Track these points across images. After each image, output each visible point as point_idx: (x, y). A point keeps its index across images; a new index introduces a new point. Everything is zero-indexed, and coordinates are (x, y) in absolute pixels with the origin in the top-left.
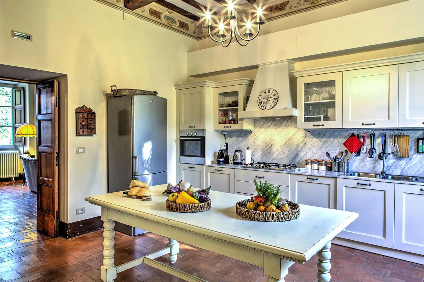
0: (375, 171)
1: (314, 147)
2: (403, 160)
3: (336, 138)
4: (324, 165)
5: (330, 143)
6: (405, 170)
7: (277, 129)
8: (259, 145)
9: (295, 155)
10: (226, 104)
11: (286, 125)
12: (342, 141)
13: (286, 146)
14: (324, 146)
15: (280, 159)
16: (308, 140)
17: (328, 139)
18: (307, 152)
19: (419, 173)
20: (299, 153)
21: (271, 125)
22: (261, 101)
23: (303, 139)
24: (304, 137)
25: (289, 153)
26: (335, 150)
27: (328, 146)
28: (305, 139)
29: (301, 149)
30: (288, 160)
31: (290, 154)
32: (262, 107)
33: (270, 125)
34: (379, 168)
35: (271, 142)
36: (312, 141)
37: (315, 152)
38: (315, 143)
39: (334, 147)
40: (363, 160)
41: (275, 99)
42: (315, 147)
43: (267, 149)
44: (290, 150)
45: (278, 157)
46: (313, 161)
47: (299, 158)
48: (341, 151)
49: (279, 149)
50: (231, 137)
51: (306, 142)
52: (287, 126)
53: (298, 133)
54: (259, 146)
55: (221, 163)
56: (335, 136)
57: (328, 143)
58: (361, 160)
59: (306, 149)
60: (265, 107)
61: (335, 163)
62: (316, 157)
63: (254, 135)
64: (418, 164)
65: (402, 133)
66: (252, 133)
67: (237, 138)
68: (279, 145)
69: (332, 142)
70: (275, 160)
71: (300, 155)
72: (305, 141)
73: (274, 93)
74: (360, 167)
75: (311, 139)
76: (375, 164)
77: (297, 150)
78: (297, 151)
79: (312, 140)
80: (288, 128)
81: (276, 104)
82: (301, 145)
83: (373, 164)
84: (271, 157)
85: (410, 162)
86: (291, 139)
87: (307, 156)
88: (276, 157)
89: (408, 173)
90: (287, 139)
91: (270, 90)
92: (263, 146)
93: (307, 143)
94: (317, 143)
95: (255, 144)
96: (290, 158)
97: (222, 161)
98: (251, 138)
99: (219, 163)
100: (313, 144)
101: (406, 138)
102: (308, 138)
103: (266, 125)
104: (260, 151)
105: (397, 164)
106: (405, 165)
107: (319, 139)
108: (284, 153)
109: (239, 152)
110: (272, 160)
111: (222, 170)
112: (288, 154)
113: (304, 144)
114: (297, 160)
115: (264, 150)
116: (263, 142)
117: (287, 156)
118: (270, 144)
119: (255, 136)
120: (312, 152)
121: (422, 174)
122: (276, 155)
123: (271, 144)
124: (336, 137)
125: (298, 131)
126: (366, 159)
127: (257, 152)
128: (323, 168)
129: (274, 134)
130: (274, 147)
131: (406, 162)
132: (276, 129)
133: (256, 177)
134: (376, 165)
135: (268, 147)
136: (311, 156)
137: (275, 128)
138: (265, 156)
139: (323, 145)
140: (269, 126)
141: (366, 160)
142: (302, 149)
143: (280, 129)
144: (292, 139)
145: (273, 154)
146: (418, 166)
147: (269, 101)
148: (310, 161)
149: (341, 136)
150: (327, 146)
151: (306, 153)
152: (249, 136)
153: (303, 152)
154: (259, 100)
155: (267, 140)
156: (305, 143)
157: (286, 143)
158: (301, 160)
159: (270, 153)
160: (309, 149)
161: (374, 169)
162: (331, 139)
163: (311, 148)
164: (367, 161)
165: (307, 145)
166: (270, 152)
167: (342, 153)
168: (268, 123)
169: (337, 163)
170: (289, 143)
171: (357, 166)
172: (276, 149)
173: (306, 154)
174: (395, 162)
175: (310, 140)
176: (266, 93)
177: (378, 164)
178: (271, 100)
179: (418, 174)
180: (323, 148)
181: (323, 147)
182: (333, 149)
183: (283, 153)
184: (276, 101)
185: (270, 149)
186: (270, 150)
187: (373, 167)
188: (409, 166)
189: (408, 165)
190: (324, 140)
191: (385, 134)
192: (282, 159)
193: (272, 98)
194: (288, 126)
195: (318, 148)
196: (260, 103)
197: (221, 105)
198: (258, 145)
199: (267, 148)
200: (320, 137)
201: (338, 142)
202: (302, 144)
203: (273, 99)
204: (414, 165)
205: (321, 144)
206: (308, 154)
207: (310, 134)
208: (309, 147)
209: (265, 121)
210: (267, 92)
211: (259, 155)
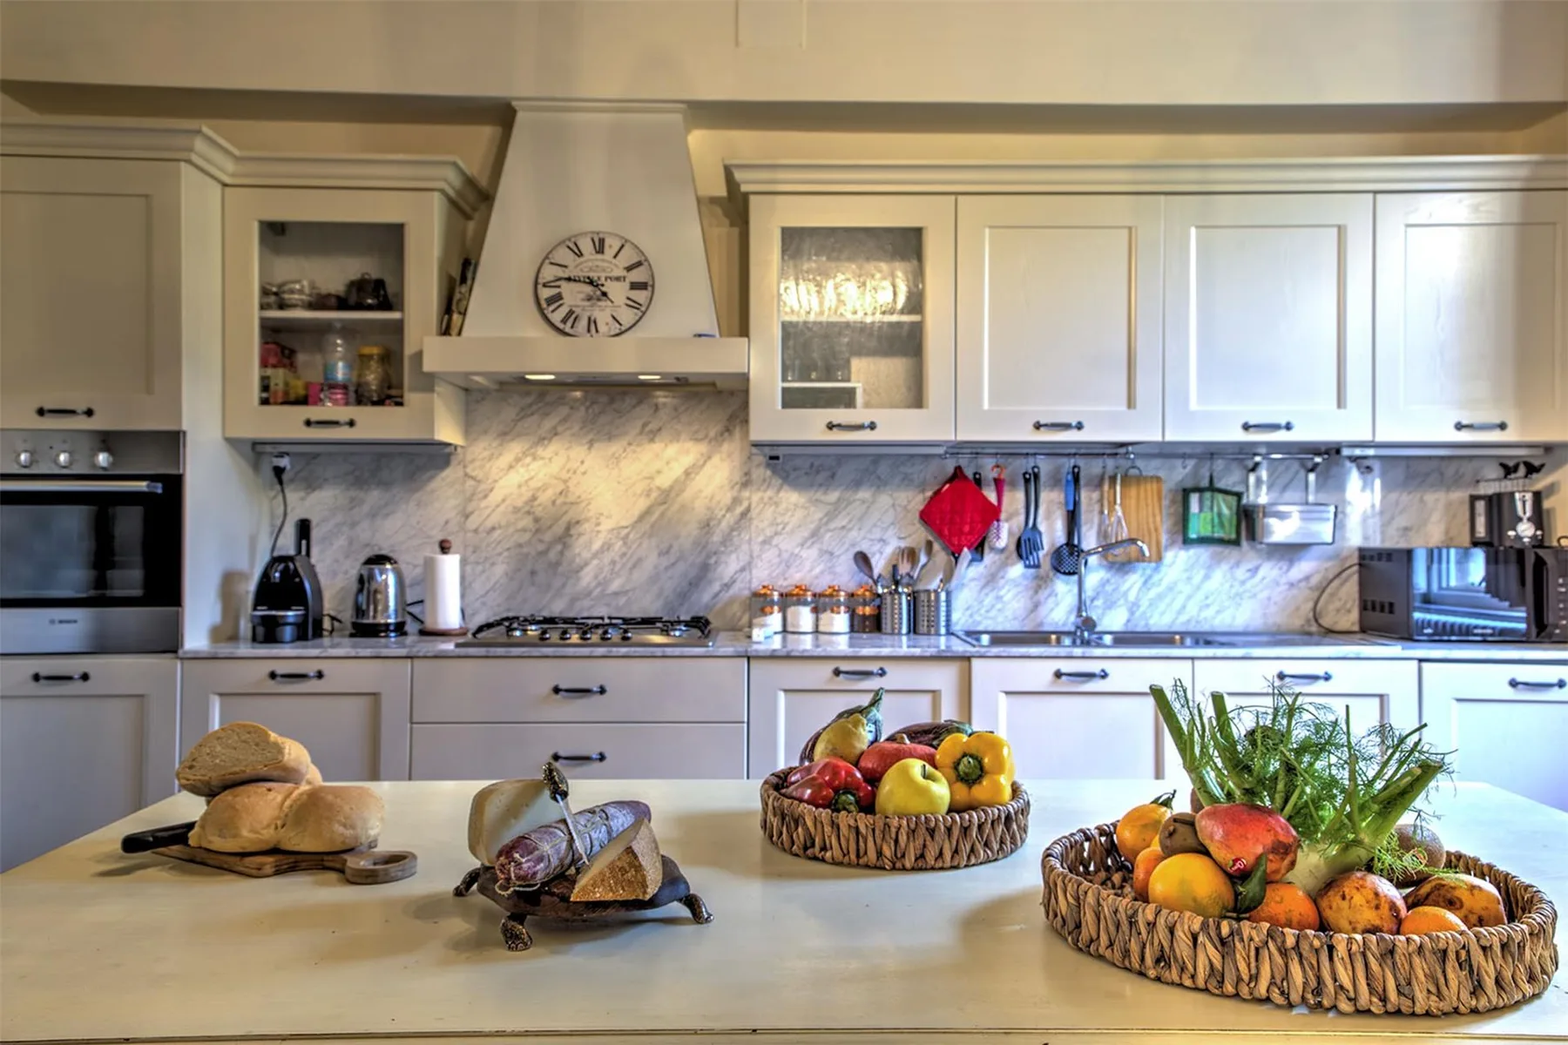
0: (1039, 620)
1: (787, 529)
2: (1133, 570)
3: (882, 488)
4: (842, 608)
5: (856, 509)
6: (1142, 609)
7: (596, 445)
8: (493, 529)
9: (693, 573)
10: (307, 290)
11: (647, 429)
12: (909, 502)
13: (645, 526)
14: (832, 525)
15: (616, 594)
16: (756, 497)
17: (848, 494)
18: (755, 554)
19: (1183, 618)
20: (712, 561)
21: (567, 425)
22: (556, 291)
23: (735, 493)
24: (737, 487)
25: (665, 562)
26: (882, 540)
27: (850, 521)
28: (746, 494)
29: (726, 540)
30: (659, 595)
31: (667, 568)
32: (564, 321)
33: (560, 422)
34: (1052, 610)
35: (565, 508)
36: (777, 504)
37: (792, 554)
38: (790, 513)
39: (874, 530)
40: (991, 580)
41: (635, 286)
42: (792, 531)
43: (541, 547)
44: (671, 547)
45: (604, 584)
46: (792, 595)
47: (716, 587)
48: (903, 544)
49: (607, 547)
50: (311, 485)
51: (748, 510)
52: (651, 432)
53: (709, 465)
54: (497, 534)
55: (288, 632)
56: (879, 478)
57: (847, 510)
58: (983, 581)
59: (750, 539)
60: (583, 323)
61: (896, 597)
62: (796, 577)
63: (466, 475)
64: (1180, 586)
65: (1133, 467)
66: (454, 461)
67: (353, 493)
68: (606, 525)
69: (868, 507)
70: (586, 603)
71: (720, 569)
72: (745, 504)
73: (628, 257)
74: (983, 611)
75: (769, 493)
76: (1036, 592)
77: (704, 547)
78: (704, 554)
79: (775, 499)
80: (657, 439)
81: (644, 313)
82: (724, 524)
83: (1031, 592)
84: (564, 585)
85: (1156, 578)
86: (673, 494)
87: (754, 572)
88: (594, 584)
89: (1152, 622)
90: (654, 495)
91: (602, 241)
92: (518, 531)
93: (754, 513)
94: (800, 514)
95: (473, 522)
96: (669, 585)
97: (291, 620)
98: (444, 492)
99: (268, 632)
100: (783, 514)
101: (1149, 486)
102: (759, 489)
103: (539, 426)
104: (501, 559)
105: (1114, 590)
106: (1140, 589)
107: (811, 494)
108: (634, 566)
109: (388, 566)
110: (574, 600)
111: (320, 675)
112: (656, 567)
113: (740, 520)
114: (706, 597)
115: (527, 555)
116: (516, 510)
117: (654, 579)
118: (556, 520)
119: (470, 483)
120: (779, 555)
121: (1193, 623)
122: (596, 577)
123: (565, 519)
124: (881, 484)
125: (709, 458)
126: (1001, 574)
127: (480, 568)
128: (840, 621)
129: (582, 469)
130: (580, 535)
131: (1143, 579)
132: (591, 443)
133: (557, 690)
134: (1043, 595)
135: (548, 537)
136: (774, 574)
137: (590, 436)
138: (533, 584)
139: (827, 523)
140: (555, 428)
141: (1003, 577)
142: (728, 544)
143: (615, 447)
144: (677, 495)
145: (578, 572)
146: (1180, 592)
147: (604, 294)
148: (776, 596)
149: (904, 479)
150: (844, 523)
151: (747, 558)
152: (432, 478)
153: (734, 556)
154: (545, 285)
155: (545, 497)
156: (744, 514)
157: (647, 513)
158: (726, 596)
159: (560, 569)
160: (764, 542)
161: (1032, 615)
162: (864, 494)
163: (772, 537)
164: (1007, 582)
165: (755, 522)
166: (558, 564)
167: (911, 555)
168: (547, 414)
169: (904, 597)
170: (663, 514)
171: (968, 609)
172: (596, 546)
173: (750, 563)
174: (1108, 581)
175: (766, 500)
176: (580, 255)
177: (1047, 592)
178: (619, 292)
179: (1183, 624)
180: (829, 534)
181: (829, 530)
182: (869, 536)
183: (629, 565)
184: (641, 296)
185: (559, 547)
186: (562, 553)
187: (1030, 605)
188: (1152, 593)
189: (1149, 589)
190: (833, 496)
191: (1076, 470)
192: (626, 592)
193: (618, 279)
194: (660, 429)
195: (806, 534)
196: (550, 301)
197: (273, 296)
198: (489, 524)
199: (541, 541)
200: (811, 485)
201: (893, 505)
202: (730, 519)
203: (627, 285)
204: (1170, 589)
205: (817, 514)
206: (760, 564)
207: (769, 473)
208: (763, 530)
209: (530, 405)
210: (586, 246)
211: (493, 580)
